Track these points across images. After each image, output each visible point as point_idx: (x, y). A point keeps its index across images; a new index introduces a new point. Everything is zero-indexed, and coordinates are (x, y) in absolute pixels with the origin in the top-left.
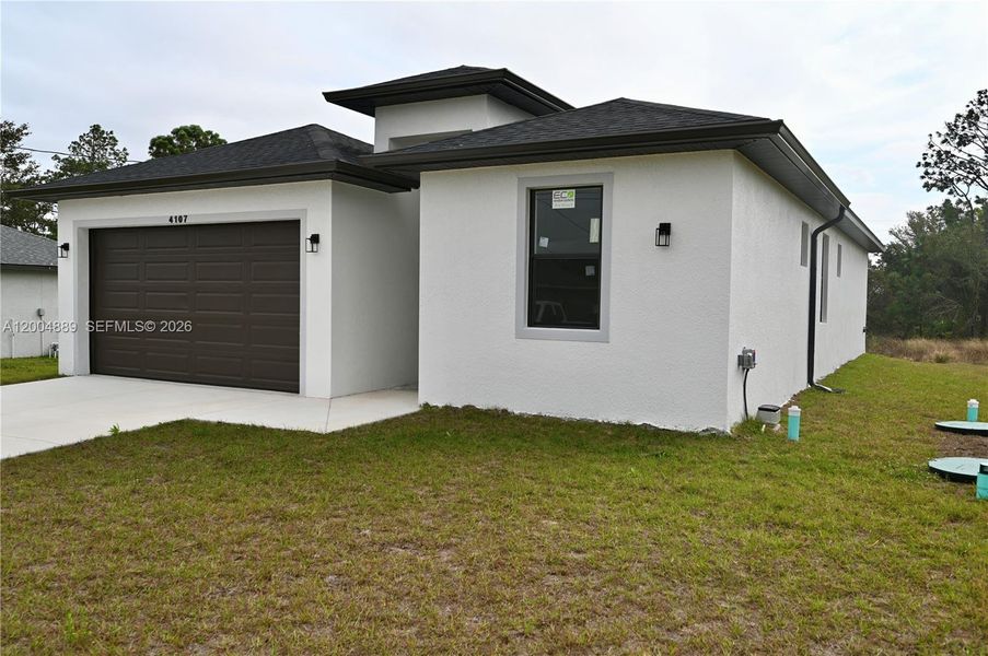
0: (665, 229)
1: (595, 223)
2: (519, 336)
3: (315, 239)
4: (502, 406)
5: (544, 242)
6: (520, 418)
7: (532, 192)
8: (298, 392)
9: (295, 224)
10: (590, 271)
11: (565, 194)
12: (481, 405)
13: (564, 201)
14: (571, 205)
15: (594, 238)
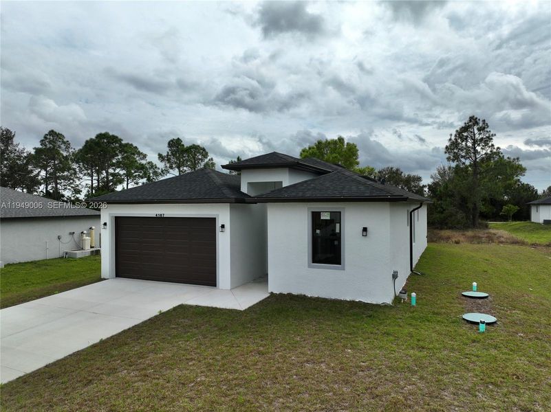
0: (365, 230)
1: (338, 225)
2: (309, 266)
3: (223, 226)
4: (303, 293)
5: (318, 231)
6: (311, 298)
7: (313, 213)
8: (216, 286)
9: (214, 220)
10: (336, 243)
11: (326, 214)
12: (295, 293)
13: (325, 217)
14: (328, 218)
15: (337, 231)
